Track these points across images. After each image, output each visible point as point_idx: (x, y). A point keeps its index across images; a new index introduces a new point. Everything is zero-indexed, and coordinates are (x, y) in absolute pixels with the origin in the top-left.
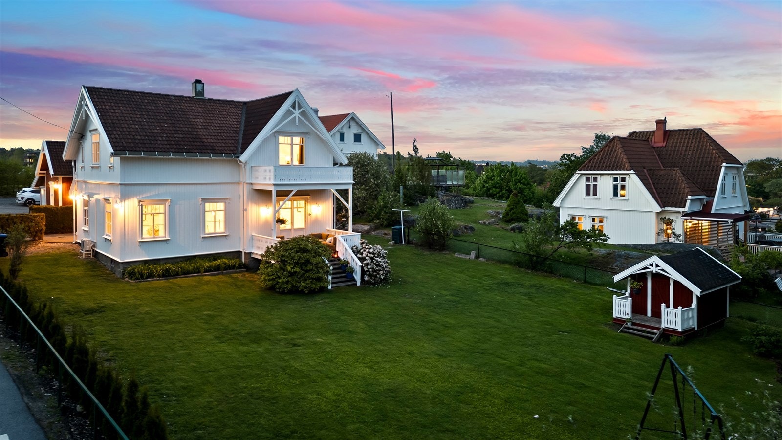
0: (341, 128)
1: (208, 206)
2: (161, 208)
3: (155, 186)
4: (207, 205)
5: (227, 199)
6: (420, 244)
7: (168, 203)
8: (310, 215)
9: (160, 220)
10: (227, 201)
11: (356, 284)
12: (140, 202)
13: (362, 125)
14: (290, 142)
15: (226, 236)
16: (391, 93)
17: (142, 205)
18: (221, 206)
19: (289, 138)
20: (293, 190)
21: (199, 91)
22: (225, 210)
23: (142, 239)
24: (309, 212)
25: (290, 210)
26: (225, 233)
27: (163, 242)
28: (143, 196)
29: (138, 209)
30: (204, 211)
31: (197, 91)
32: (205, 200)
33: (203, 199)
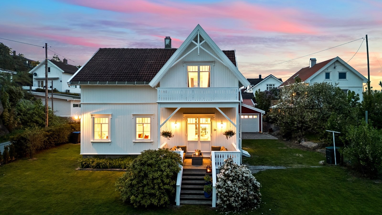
0: (327, 69)
1: (139, 120)
2: (106, 120)
3: (102, 105)
4: (137, 119)
5: (152, 115)
6: (353, 167)
7: (110, 117)
8: (215, 130)
9: (106, 128)
10: (152, 117)
11: (211, 205)
12: (92, 115)
13: (345, 65)
14: (197, 70)
15: (151, 142)
16: (367, 36)
17: (94, 118)
18: (148, 120)
19: (197, 67)
20: (177, 108)
21: (167, 44)
22: (151, 123)
23: (94, 140)
24: (214, 128)
25: (195, 125)
26: (150, 140)
27: (107, 144)
28: (95, 112)
29: (91, 120)
30: (136, 123)
31: (166, 44)
32: (136, 116)
33: (134, 115)
